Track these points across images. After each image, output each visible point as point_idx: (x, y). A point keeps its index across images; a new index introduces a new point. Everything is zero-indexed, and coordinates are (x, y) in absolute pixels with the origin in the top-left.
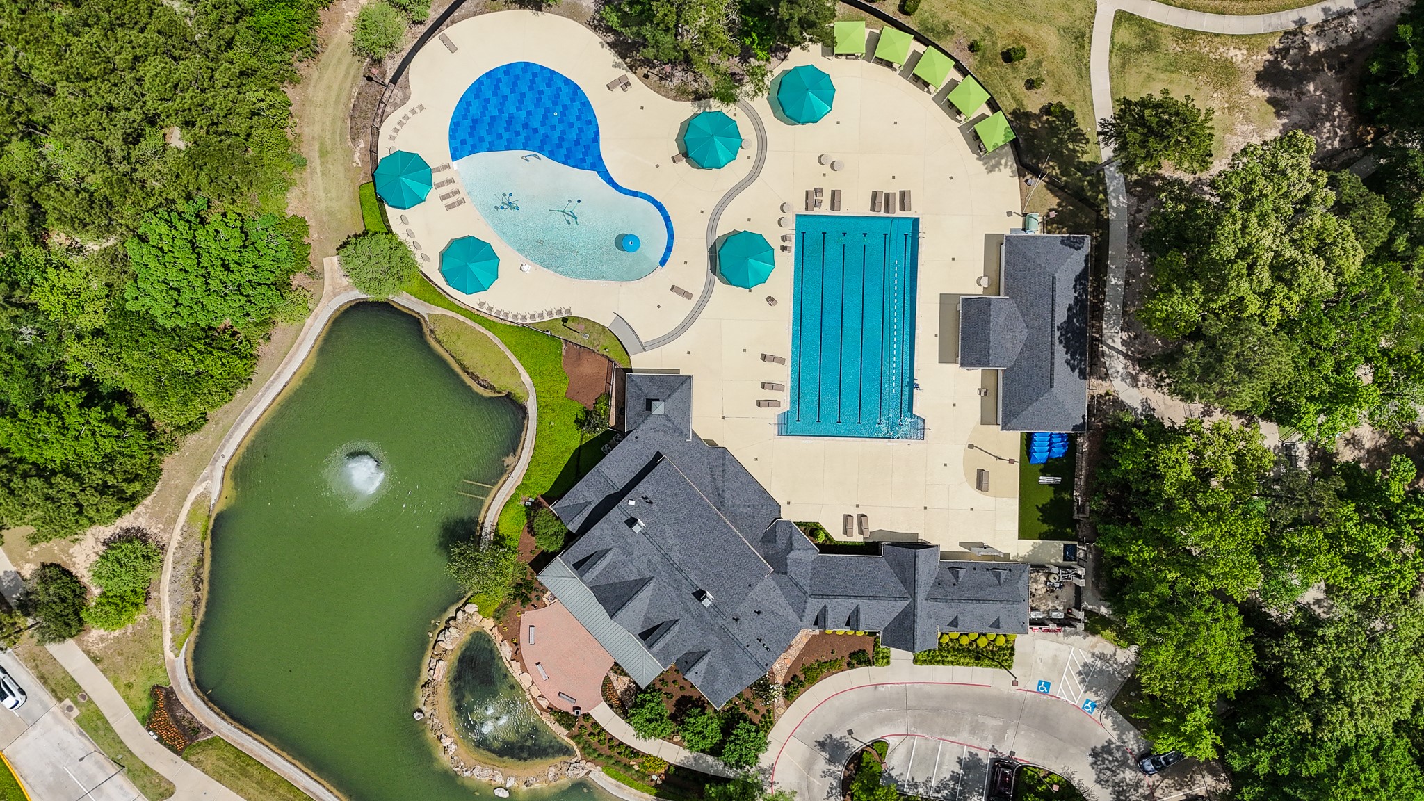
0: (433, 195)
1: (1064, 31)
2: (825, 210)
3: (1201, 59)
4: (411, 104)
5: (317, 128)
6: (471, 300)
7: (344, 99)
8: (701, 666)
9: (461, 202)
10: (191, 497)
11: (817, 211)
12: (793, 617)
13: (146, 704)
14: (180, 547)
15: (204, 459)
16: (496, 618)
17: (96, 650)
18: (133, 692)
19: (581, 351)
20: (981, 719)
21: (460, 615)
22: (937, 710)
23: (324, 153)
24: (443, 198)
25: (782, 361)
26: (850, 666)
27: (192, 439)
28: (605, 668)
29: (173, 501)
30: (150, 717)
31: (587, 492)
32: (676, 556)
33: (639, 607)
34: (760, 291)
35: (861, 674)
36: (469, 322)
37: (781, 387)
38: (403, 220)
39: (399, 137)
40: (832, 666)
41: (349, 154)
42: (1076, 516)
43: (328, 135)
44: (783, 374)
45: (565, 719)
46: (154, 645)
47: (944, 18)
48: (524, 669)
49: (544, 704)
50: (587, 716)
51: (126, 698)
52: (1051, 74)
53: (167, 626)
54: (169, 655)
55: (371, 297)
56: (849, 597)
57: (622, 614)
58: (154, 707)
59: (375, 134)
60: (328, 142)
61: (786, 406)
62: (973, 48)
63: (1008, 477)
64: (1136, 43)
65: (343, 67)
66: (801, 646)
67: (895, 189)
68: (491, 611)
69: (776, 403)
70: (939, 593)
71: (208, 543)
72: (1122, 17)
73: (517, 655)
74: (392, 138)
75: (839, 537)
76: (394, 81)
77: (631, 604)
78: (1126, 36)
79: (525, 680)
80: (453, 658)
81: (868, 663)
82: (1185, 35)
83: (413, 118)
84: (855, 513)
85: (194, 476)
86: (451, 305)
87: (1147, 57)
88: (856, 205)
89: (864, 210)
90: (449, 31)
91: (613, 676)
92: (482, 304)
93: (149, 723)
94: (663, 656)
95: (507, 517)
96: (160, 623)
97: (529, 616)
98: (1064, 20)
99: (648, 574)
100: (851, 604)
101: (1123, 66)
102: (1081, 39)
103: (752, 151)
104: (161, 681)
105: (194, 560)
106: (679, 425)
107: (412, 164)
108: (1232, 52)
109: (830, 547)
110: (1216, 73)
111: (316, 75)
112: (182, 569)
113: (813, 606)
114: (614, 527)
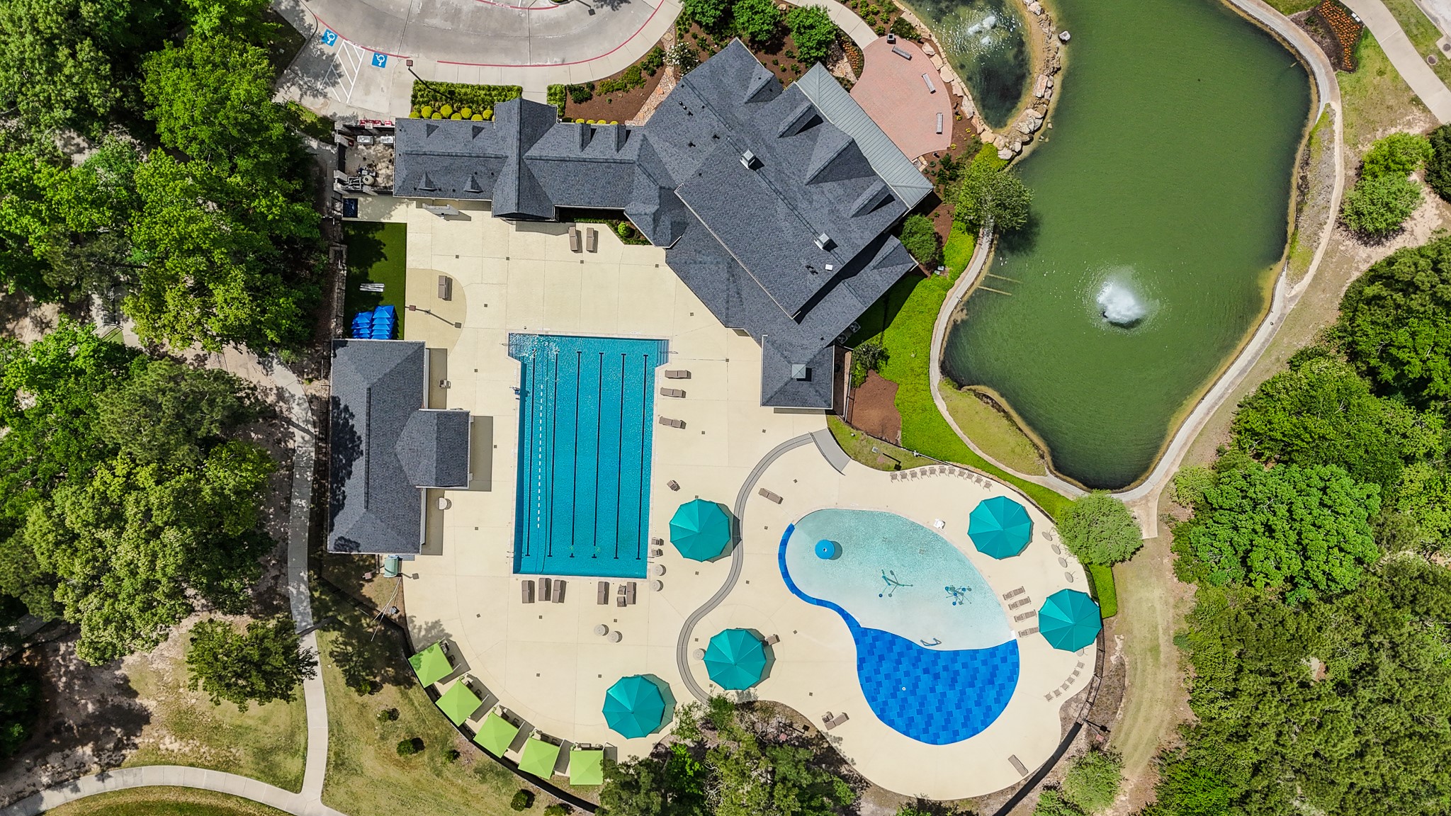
0: (1037, 604)
1: (356, 772)
2: (616, 583)
3: (209, 739)
4: (1060, 701)
5: (1161, 676)
6: (1000, 490)
7: (1132, 707)
8: (755, 86)
9: (1008, 596)
10: (1308, 279)
11: (624, 582)
12: (652, 140)
13: (1364, 52)
14: (1321, 225)
15: (1292, 321)
16: (978, 143)
17: (1417, 113)
18: (1378, 65)
19: (881, 434)
20: (448, 26)
21: (1018, 147)
22: (498, 35)
23: (1155, 650)
24: (1027, 601)
25: (664, 421)
26: (591, 86)
27: (1306, 341)
28: (860, 85)
29: (1328, 275)
30: (1360, 38)
31: (877, 280)
32: (781, 208)
33: (822, 153)
34: (685, 496)
35: (580, 76)
36: (1002, 466)
37: (665, 392)
38: (1070, 578)
39: (1073, 667)
40: (612, 86)
41: (1127, 649)
42: (344, 248)
43: (1149, 669)
44: (662, 407)
45: (904, 30)
46: (1353, 117)
47: (485, 787)
48: (949, 86)
49: (927, 48)
50: (881, 33)
51: (1385, 59)
52: (371, 726)
53: (1338, 137)
54: (1337, 107)
55: (1108, 495)
56: (591, 161)
57: (842, 144)
58: (1354, 49)
59: (1099, 670)
60: (1150, 661)
61: (660, 372)
62: (454, 755)
63: (418, 291)
64: (279, 758)
65: (1131, 742)
66: (645, 108)
67: (540, 605)
68: (985, 151)
69: (670, 375)
70: (493, 164)
71: (1291, 229)
72: (294, 785)
73: (956, 102)
74: (1081, 665)
75: (603, 229)
76: (1078, 727)
77: (832, 155)
78: (290, 765)
79: (948, 74)
80: (1026, 100)
81: (572, 89)
82: (226, 765)
83: (1057, 686)
84: (585, 254)
85: (1305, 302)
86: (1021, 485)
87: (267, 743)
88: (582, 588)
89: (573, 583)
90: (1017, 779)
91: (852, 77)
92: (988, 485)
93: (1360, 31)
94: (797, 97)
95: (964, 254)
96: (1346, 141)
97: (943, 144)
98: (356, 783)
99: (812, 188)
100: (589, 153)
101: (293, 734)
102: (339, 763)
103: (692, 647)
104: (1347, 78)
105: (1307, 210)
106: (775, 353)
107: (1061, 638)
108: (175, 746)
109: (613, 216)
110: (193, 725)
111: (1162, 733)
112: (1320, 201)
113: (631, 151)
114: (848, 240)
